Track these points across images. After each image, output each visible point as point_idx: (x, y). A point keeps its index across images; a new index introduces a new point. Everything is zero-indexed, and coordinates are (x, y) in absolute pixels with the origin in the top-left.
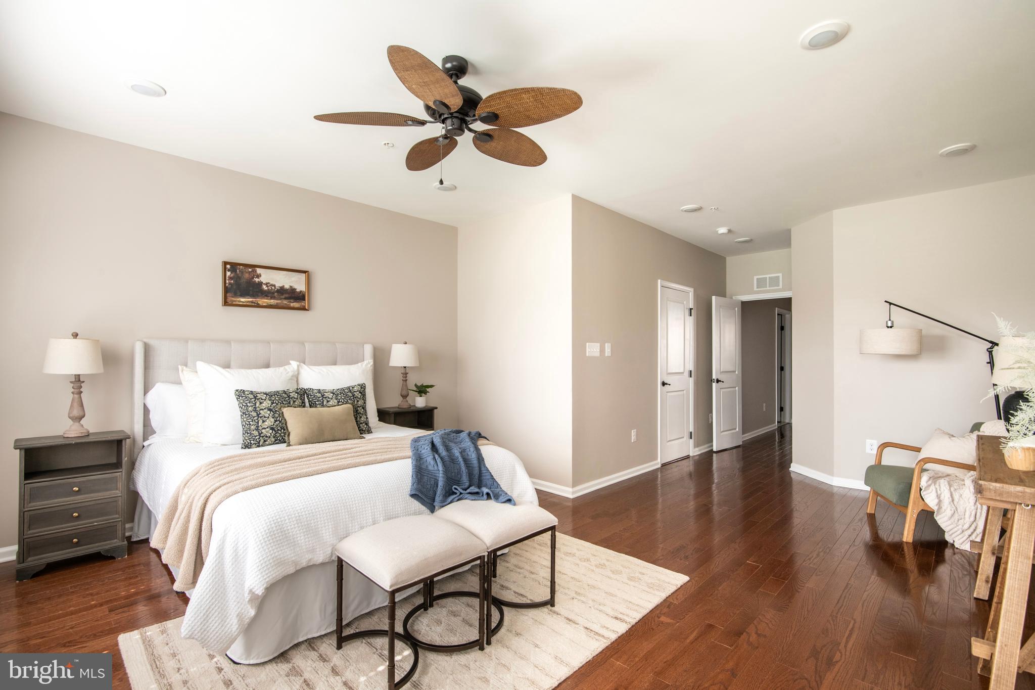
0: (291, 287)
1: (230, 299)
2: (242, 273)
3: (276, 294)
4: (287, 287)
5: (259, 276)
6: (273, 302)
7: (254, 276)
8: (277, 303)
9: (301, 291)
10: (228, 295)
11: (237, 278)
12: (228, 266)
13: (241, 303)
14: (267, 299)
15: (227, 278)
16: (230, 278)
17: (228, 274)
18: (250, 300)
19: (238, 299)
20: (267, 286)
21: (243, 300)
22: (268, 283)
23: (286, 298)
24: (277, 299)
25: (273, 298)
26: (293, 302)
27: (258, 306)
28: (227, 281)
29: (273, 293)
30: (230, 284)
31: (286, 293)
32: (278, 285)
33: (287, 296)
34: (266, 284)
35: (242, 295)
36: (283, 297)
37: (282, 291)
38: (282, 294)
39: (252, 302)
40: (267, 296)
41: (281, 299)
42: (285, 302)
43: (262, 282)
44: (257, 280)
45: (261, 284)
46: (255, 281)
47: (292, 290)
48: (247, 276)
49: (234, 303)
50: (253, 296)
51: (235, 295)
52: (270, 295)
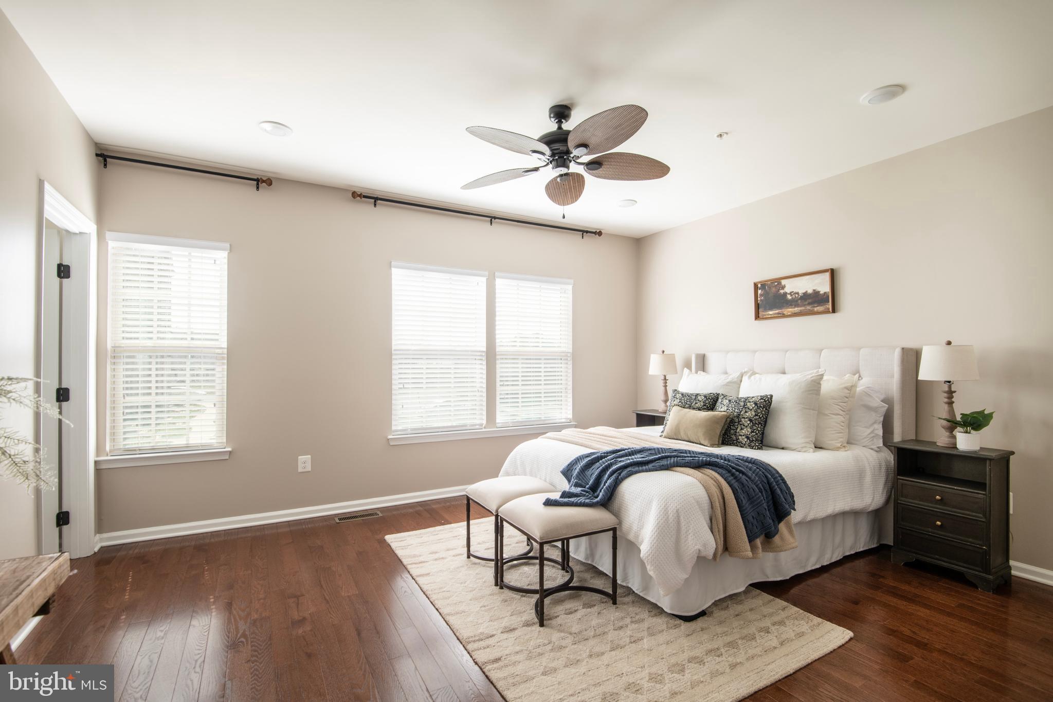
0: (814, 290)
1: (761, 314)
2: (770, 288)
3: (799, 301)
4: (810, 291)
5: (783, 287)
6: (797, 310)
7: (779, 288)
8: (801, 310)
9: (825, 293)
10: (760, 310)
11: (766, 294)
12: (759, 286)
13: (770, 316)
14: (791, 308)
15: (759, 296)
16: (761, 295)
17: (760, 292)
18: (777, 311)
19: (767, 313)
20: (792, 295)
21: (771, 313)
22: (792, 292)
23: (809, 304)
24: (801, 307)
25: (797, 305)
26: (817, 306)
27: (784, 316)
28: (759, 299)
29: (797, 301)
30: (761, 300)
31: (809, 299)
32: (801, 292)
33: (810, 301)
34: (790, 294)
35: (771, 309)
36: (807, 303)
37: (806, 296)
38: (805, 300)
39: (778, 313)
40: (791, 305)
41: (804, 305)
42: (809, 308)
43: (786, 293)
44: (782, 291)
45: (785, 294)
46: (781, 293)
47: (816, 293)
48: (774, 290)
49: (765, 317)
50: (780, 307)
51: (766, 310)
52: (793, 304)
